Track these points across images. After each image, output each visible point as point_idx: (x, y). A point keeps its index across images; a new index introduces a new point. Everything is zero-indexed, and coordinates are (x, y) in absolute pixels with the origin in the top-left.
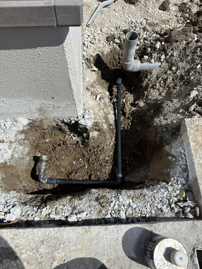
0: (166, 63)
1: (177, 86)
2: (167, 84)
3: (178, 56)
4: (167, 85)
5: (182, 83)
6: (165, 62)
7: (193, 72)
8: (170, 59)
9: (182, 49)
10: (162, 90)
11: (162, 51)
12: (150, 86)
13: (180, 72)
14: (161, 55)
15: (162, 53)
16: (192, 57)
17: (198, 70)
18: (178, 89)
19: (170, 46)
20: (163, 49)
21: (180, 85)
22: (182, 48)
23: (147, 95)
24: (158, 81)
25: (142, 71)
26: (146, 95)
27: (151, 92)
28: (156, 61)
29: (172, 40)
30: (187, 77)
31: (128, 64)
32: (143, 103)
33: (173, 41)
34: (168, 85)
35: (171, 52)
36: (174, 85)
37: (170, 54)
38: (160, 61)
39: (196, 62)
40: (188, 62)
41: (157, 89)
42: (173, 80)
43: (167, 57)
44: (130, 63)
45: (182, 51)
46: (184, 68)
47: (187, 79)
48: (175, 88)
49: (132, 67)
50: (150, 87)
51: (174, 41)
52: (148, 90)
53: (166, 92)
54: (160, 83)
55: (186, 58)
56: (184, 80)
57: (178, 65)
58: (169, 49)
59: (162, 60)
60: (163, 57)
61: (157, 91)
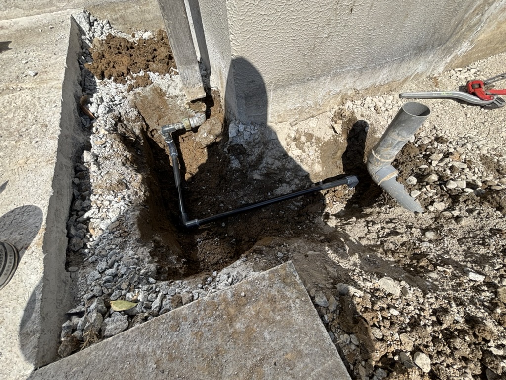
0: (432, 218)
1: (393, 255)
2: (388, 238)
3: (466, 229)
4: (386, 239)
5: (408, 262)
6: (434, 216)
7: (452, 272)
8: (447, 220)
9: (491, 226)
10: (371, 238)
11: (450, 196)
12: (369, 219)
13: (431, 249)
14: (440, 200)
15: (445, 199)
16: (490, 255)
17: (465, 281)
18: (387, 259)
19: (474, 203)
20: (455, 195)
21: (399, 261)
22: (495, 226)
23: (351, 223)
24: (385, 225)
25: (385, 193)
26: (349, 222)
27: (359, 224)
28: (419, 200)
29: (493, 198)
30: (428, 266)
31: (374, 156)
32: (334, 224)
33: (491, 201)
34: (386, 241)
35: (464, 212)
36: (393, 249)
37: (456, 213)
38: (426, 207)
39: (484, 267)
40: (468, 253)
41: (369, 230)
42: (403, 244)
43: (447, 214)
44: (378, 158)
45: (487, 229)
46: (447, 253)
47: (422, 267)
48: (386, 254)
49: (377, 170)
50: (367, 219)
51: (495, 203)
52: (359, 220)
53: (370, 245)
54: (383, 228)
55: (474, 244)
56: (417, 262)
57: (443, 238)
58: (468, 205)
59: (431, 208)
60: (440, 206)
61: (366, 231)
